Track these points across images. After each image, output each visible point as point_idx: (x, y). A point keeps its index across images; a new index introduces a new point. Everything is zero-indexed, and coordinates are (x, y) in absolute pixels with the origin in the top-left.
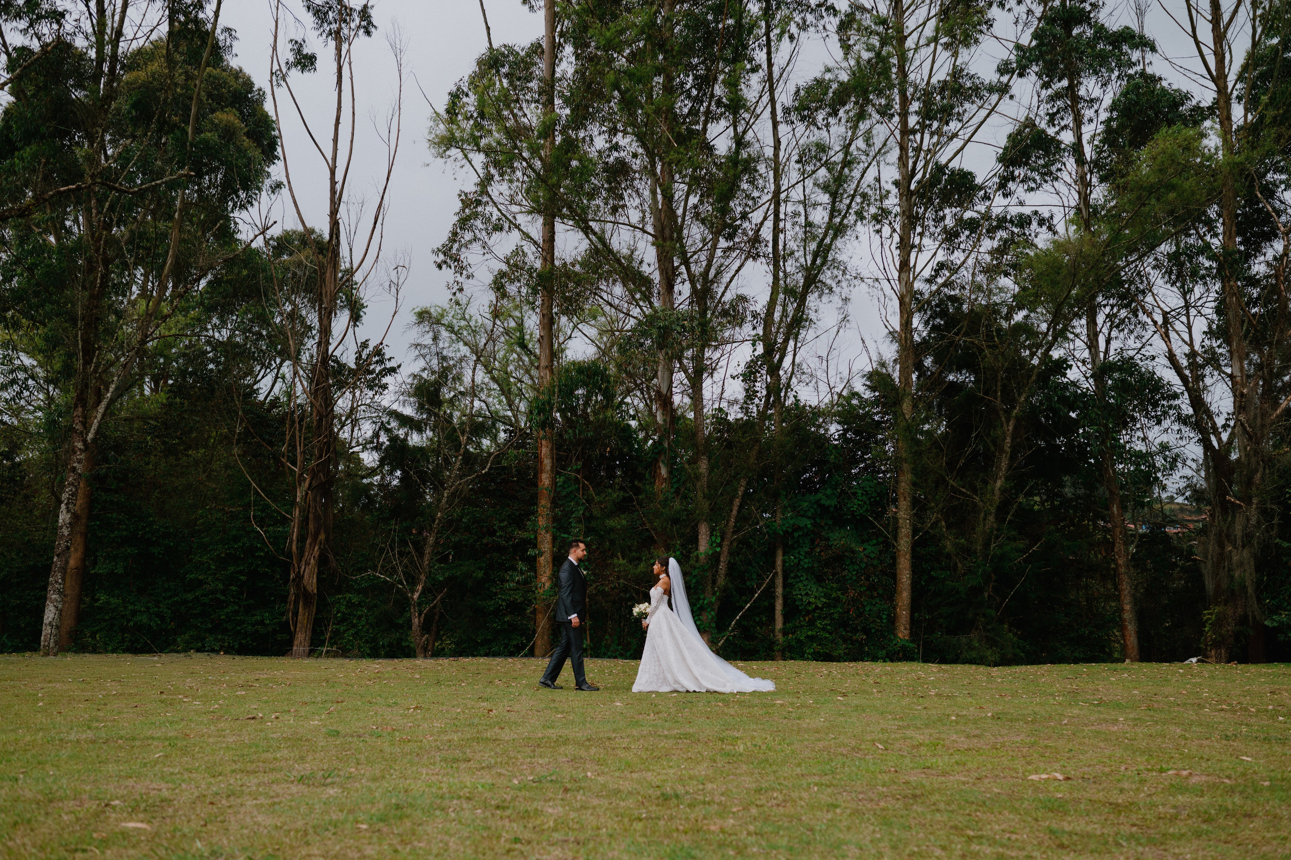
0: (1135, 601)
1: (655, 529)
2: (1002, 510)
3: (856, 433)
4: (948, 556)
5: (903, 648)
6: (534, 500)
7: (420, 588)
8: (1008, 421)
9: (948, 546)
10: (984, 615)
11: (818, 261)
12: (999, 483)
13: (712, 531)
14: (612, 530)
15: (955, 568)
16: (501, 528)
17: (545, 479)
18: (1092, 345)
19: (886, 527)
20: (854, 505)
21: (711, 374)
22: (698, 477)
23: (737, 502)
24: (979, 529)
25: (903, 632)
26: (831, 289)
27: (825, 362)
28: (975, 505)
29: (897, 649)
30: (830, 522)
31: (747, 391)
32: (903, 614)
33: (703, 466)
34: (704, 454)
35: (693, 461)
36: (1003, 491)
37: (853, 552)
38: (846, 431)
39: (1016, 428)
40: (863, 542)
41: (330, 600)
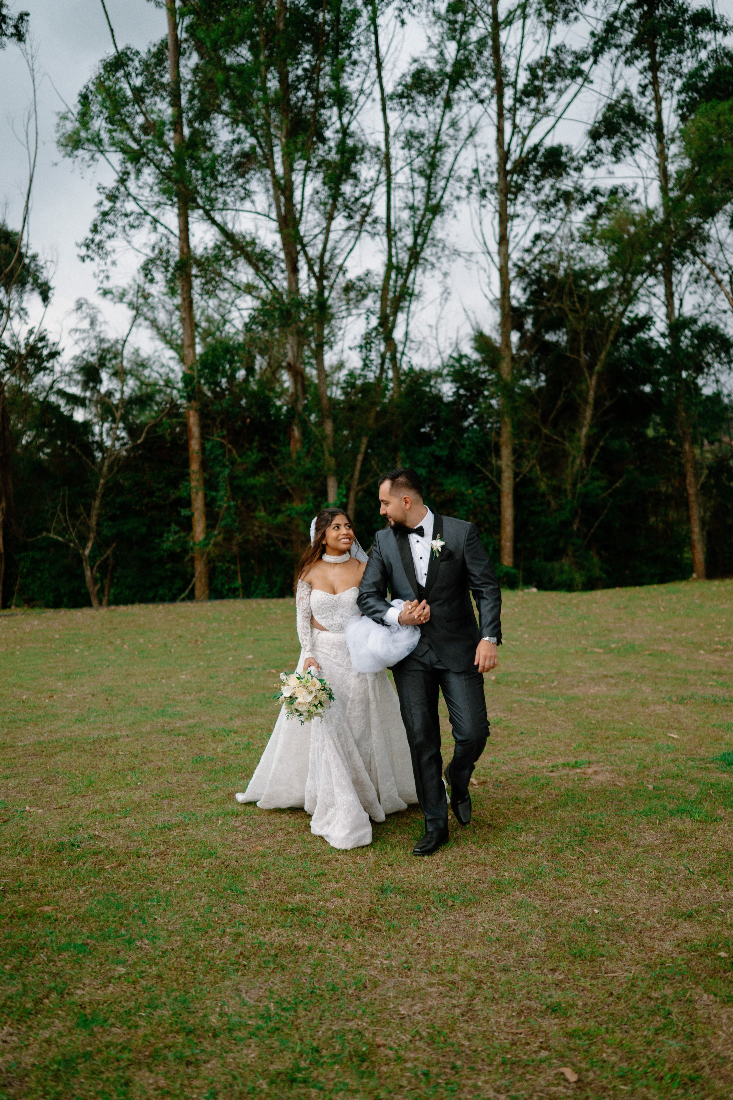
0: (703, 522)
1: (289, 484)
2: (588, 451)
3: (466, 389)
4: (543, 495)
5: (507, 574)
6: (186, 463)
7: (90, 545)
8: (591, 377)
9: (543, 486)
10: (573, 544)
11: (420, 241)
12: (584, 431)
13: (339, 483)
14: (253, 487)
15: (549, 504)
16: (159, 490)
17: (195, 445)
18: (669, 304)
19: (491, 472)
20: (463, 454)
21: (331, 347)
22: (325, 438)
23: (360, 457)
24: (568, 471)
25: (507, 560)
26: (433, 265)
27: (434, 331)
28: (564, 451)
29: (502, 574)
30: (444, 470)
31: (364, 360)
32: (507, 544)
33: (329, 427)
34: (328, 417)
35: (320, 424)
36: (588, 437)
37: (462, 494)
38: (458, 388)
39: (598, 383)
40: (473, 484)
41: (17, 557)
